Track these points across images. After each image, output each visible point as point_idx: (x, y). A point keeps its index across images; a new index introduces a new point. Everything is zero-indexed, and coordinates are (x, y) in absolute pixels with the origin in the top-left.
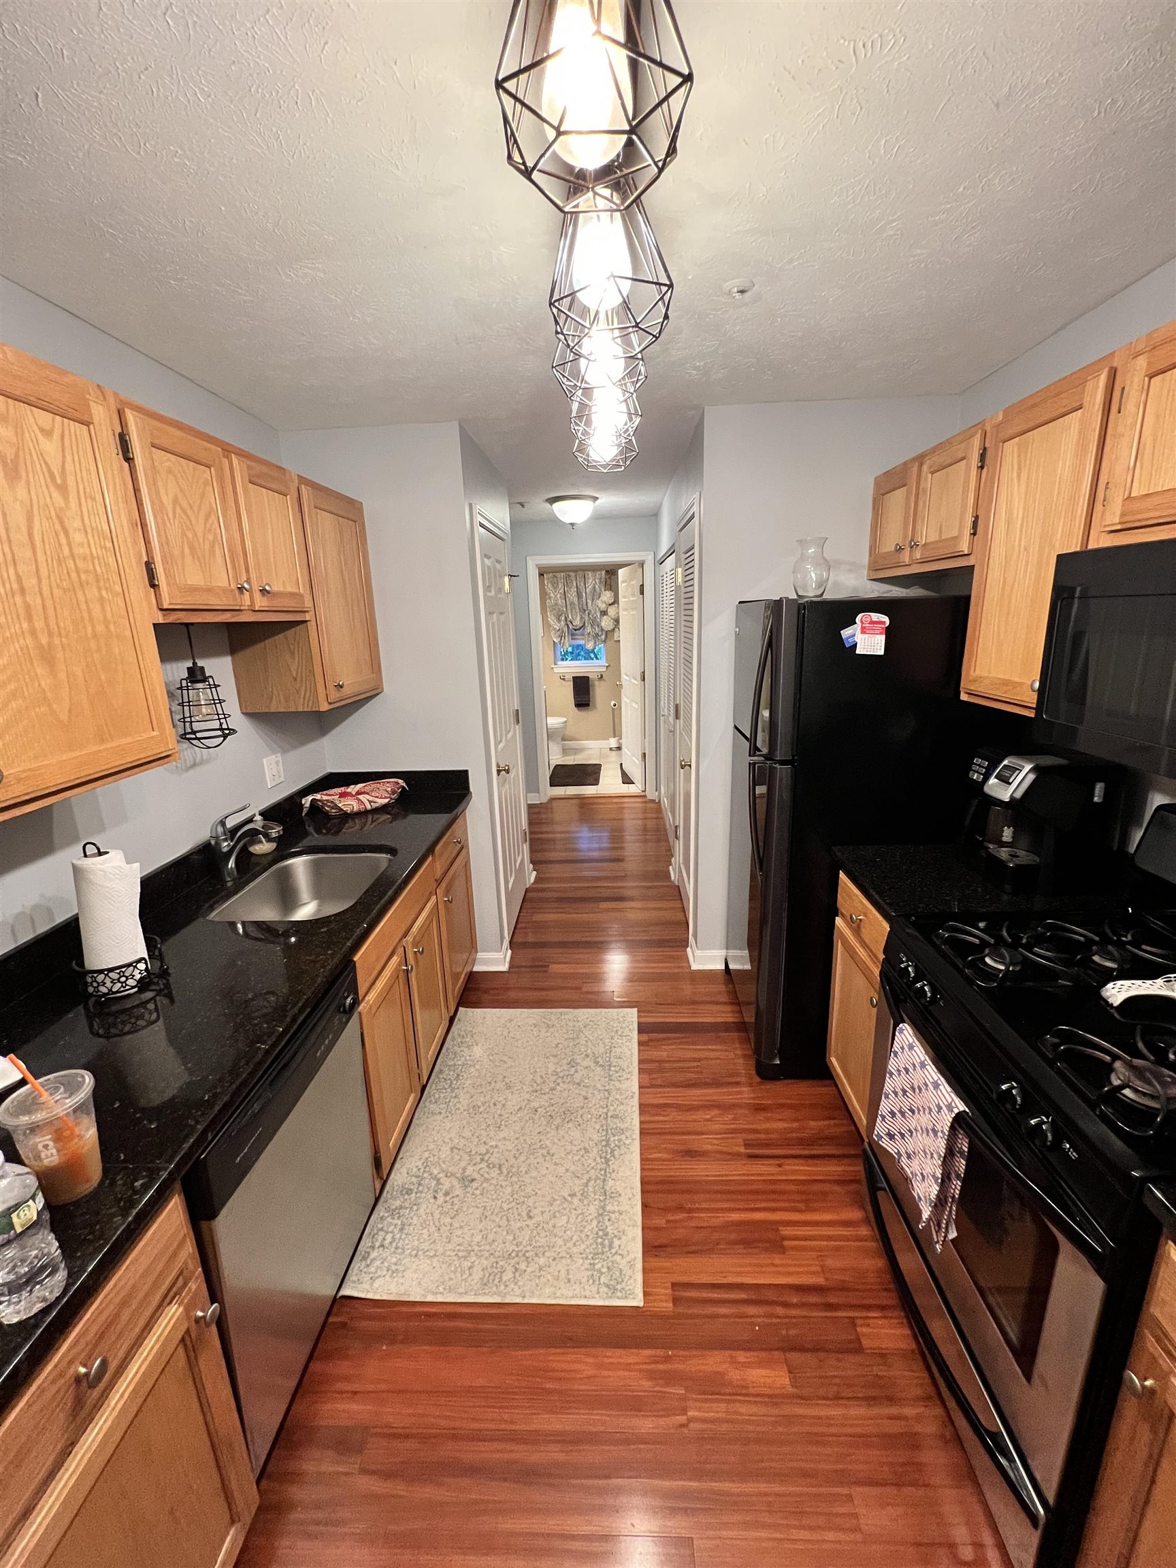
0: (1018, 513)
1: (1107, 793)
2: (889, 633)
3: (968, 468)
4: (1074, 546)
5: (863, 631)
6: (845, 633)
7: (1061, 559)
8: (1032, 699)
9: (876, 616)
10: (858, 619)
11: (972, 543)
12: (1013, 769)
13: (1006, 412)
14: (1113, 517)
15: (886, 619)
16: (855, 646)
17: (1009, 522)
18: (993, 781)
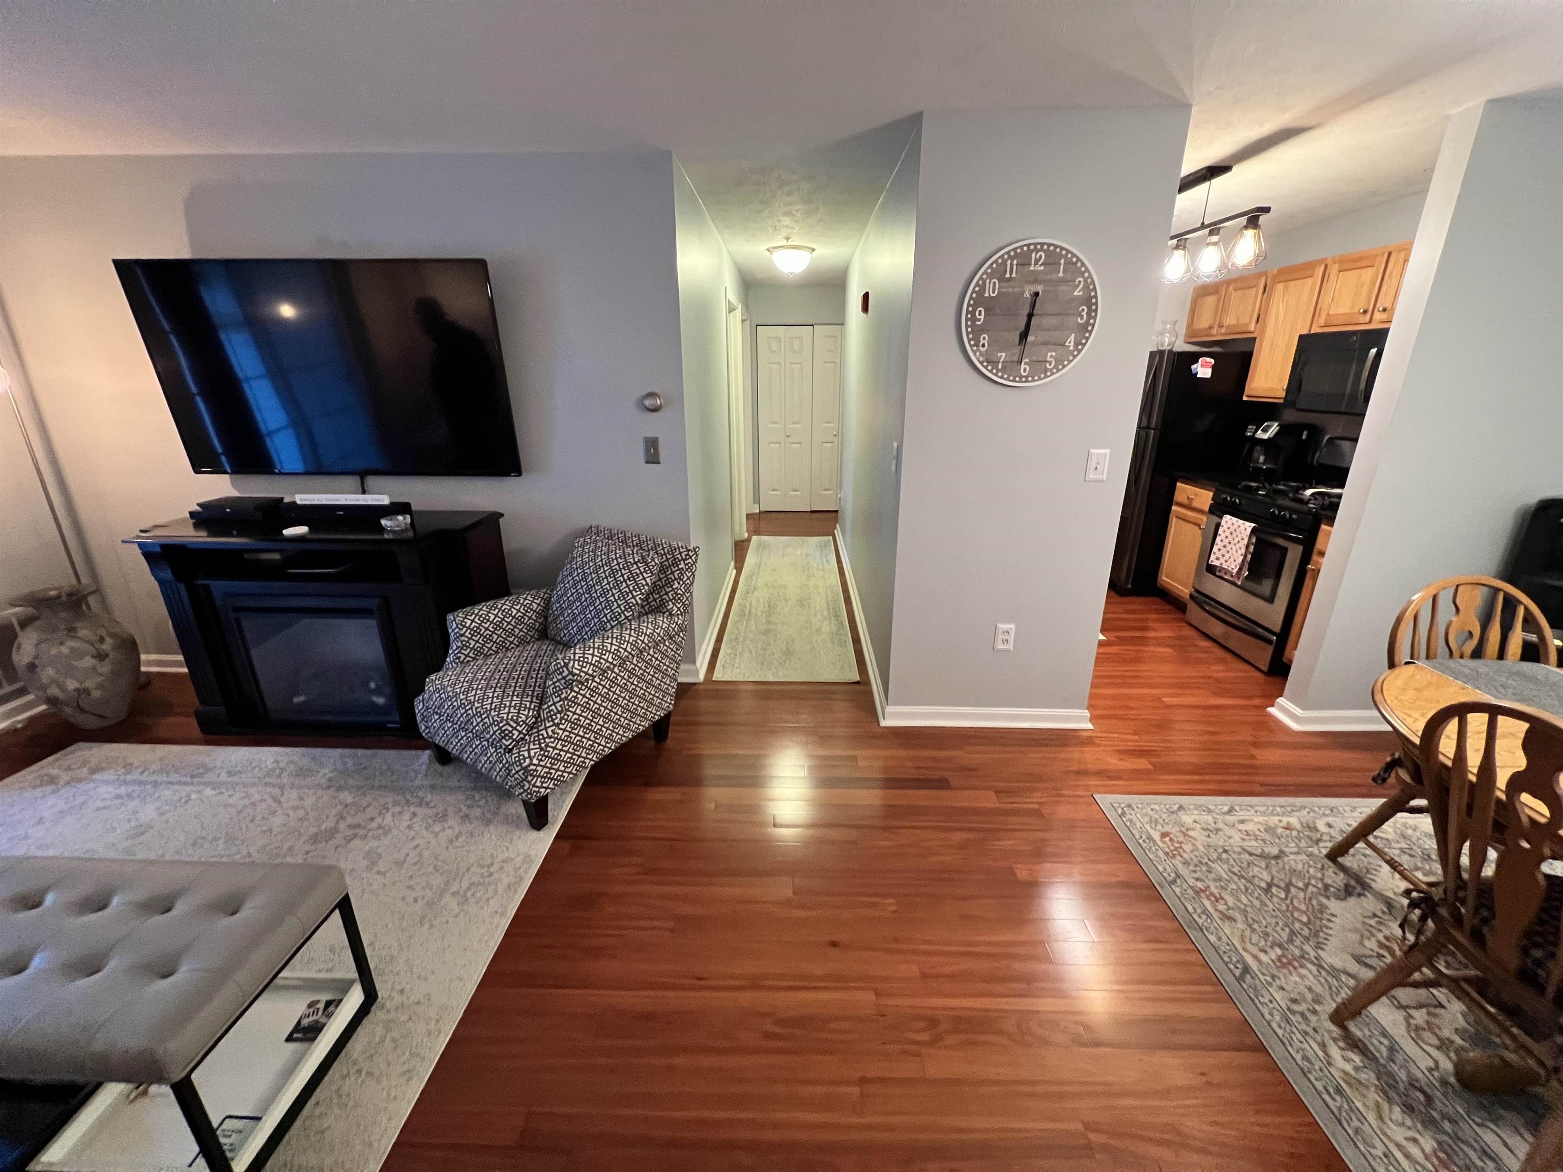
0: (1281, 316)
1: (1308, 435)
2: (1214, 367)
3: (1257, 292)
4: (1305, 332)
5: (1202, 366)
6: (1193, 367)
7: (1301, 337)
8: (1283, 394)
9: (1208, 359)
10: (1200, 361)
11: (1255, 327)
12: (1269, 427)
13: (1278, 271)
14: (1322, 321)
15: (1213, 361)
16: (1197, 374)
17: (1277, 318)
18: (1259, 432)
